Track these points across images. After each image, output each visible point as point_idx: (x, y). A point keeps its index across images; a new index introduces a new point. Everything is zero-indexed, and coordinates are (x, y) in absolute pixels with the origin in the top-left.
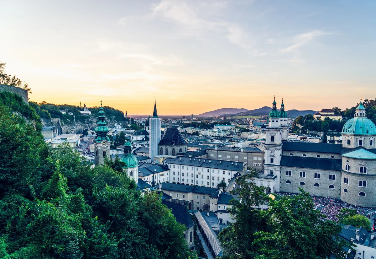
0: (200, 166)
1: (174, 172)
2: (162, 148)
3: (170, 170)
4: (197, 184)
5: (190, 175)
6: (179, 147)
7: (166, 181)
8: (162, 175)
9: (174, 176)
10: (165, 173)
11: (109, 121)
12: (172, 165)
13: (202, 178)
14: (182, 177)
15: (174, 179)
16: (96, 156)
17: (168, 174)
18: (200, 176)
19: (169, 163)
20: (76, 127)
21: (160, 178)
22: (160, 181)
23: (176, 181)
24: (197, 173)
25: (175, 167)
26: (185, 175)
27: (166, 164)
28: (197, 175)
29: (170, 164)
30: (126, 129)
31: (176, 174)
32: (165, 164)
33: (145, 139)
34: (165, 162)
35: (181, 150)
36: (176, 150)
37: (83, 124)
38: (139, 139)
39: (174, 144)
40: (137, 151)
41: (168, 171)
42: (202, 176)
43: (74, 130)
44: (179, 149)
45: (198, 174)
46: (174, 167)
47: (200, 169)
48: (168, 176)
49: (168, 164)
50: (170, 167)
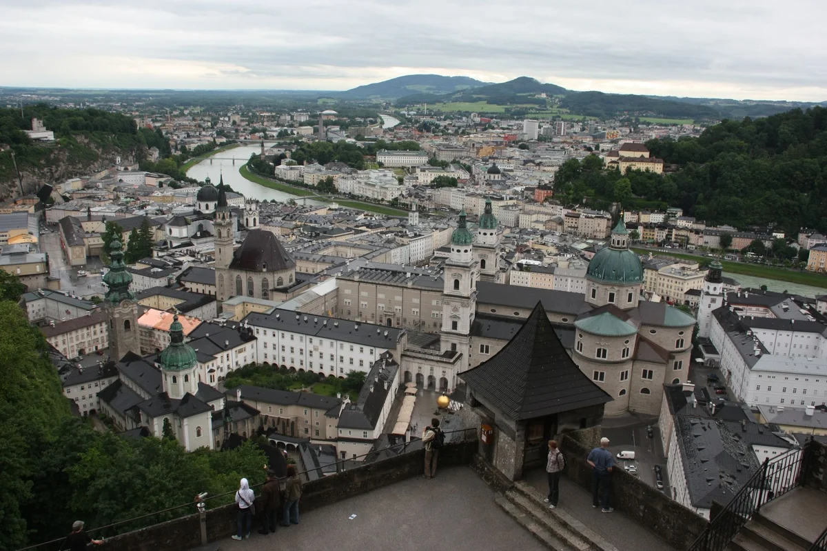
0: (315, 336)
1: (265, 343)
2: (238, 277)
3: (256, 338)
4: (311, 369)
5: (297, 351)
6: (277, 276)
7: (249, 362)
8: (240, 351)
9: (265, 351)
10: (248, 346)
11: (101, 150)
12: (261, 330)
13: (321, 357)
14: (282, 354)
15: (266, 357)
16: (112, 327)
17: (252, 347)
18: (316, 354)
19: (254, 325)
20: (21, 181)
21: (237, 357)
22: (237, 363)
23: (271, 362)
24: (310, 347)
25: (267, 332)
26: (288, 350)
27: (249, 326)
28: (311, 352)
29: (256, 328)
30: (147, 175)
31: (270, 346)
32: (246, 326)
33: (199, 234)
34: (246, 322)
35: (280, 282)
36: (270, 283)
37: (36, 170)
38: (185, 235)
39: (264, 270)
40: (183, 278)
41: (254, 342)
42: (321, 354)
43: (16, 189)
44: (276, 279)
45: (312, 350)
46: (265, 334)
47: (316, 340)
48: (255, 350)
49: (252, 327)
50: (258, 332)
